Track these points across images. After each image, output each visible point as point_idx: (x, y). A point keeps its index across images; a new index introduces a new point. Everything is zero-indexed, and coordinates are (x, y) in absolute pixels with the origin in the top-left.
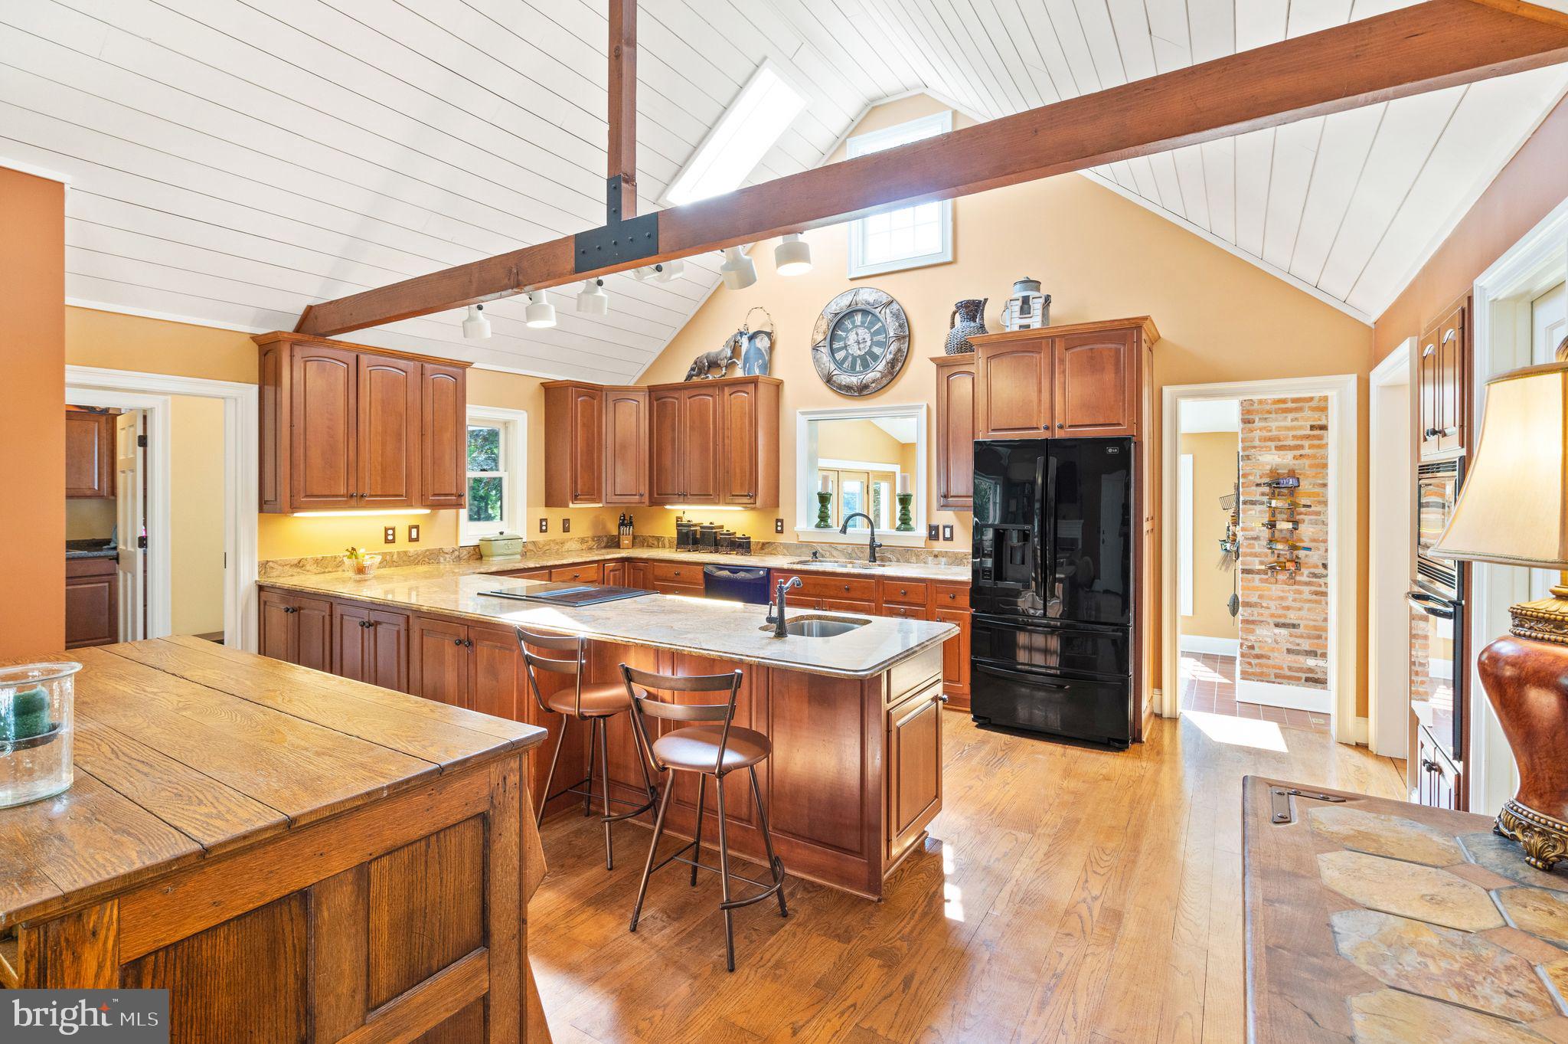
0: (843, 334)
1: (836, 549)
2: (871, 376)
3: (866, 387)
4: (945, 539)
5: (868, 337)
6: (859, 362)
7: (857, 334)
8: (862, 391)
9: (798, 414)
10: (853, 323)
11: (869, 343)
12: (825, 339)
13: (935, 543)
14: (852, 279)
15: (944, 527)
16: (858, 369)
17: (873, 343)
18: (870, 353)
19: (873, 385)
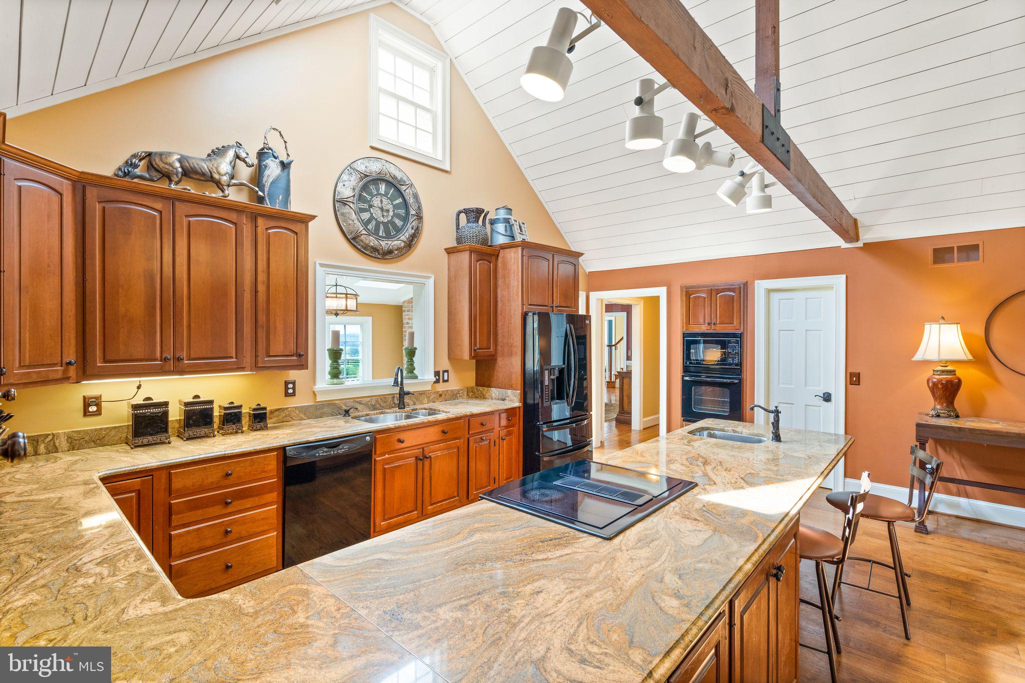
0: (369, 197)
1: (360, 403)
2: (395, 243)
3: (390, 252)
4: (444, 381)
5: (390, 207)
6: (382, 228)
7: (381, 201)
8: (385, 255)
9: (318, 265)
10: (378, 190)
11: (391, 213)
12: (354, 196)
13: (437, 385)
14: (372, 148)
15: (444, 371)
16: (381, 234)
17: (396, 215)
18: (392, 222)
19: (396, 252)
